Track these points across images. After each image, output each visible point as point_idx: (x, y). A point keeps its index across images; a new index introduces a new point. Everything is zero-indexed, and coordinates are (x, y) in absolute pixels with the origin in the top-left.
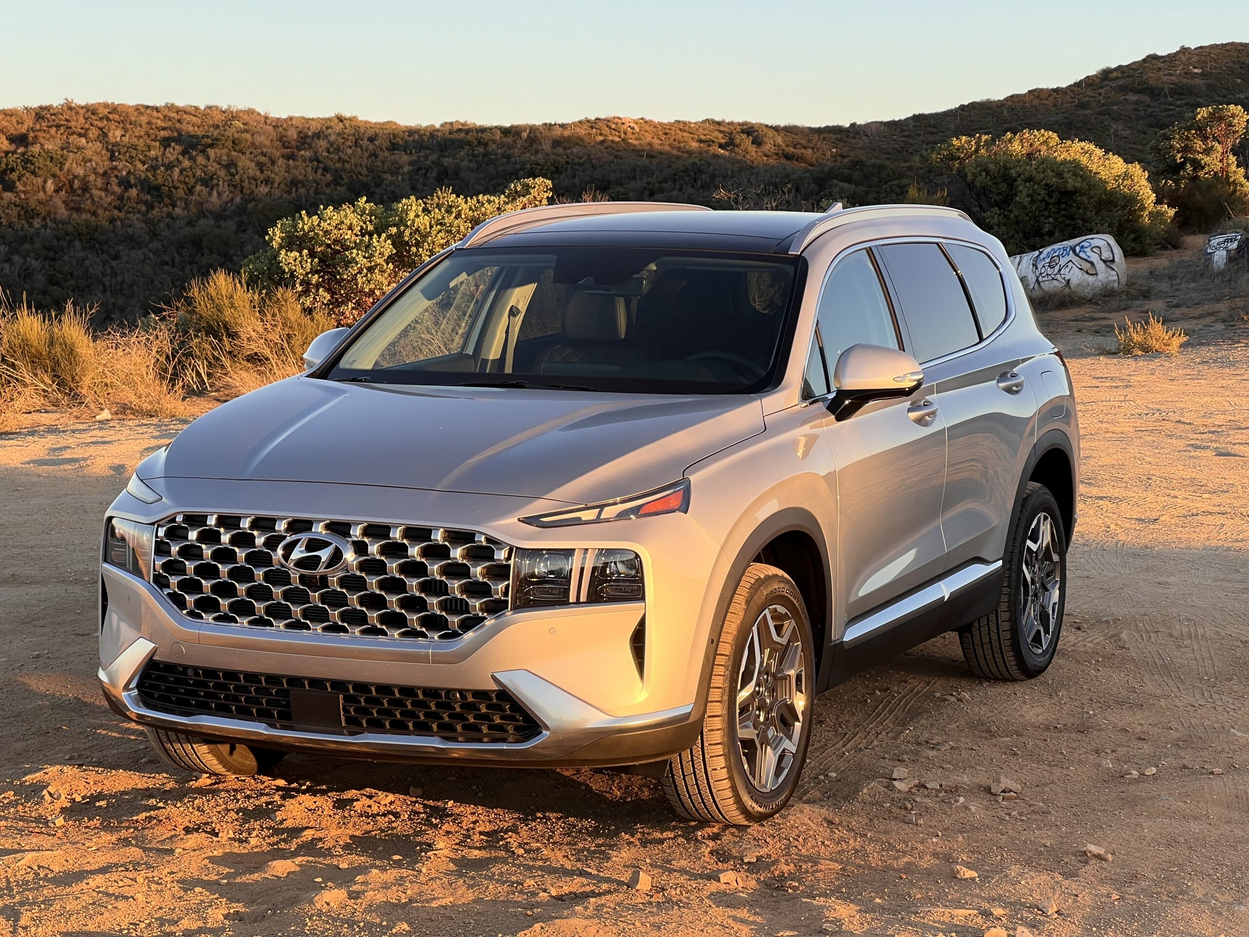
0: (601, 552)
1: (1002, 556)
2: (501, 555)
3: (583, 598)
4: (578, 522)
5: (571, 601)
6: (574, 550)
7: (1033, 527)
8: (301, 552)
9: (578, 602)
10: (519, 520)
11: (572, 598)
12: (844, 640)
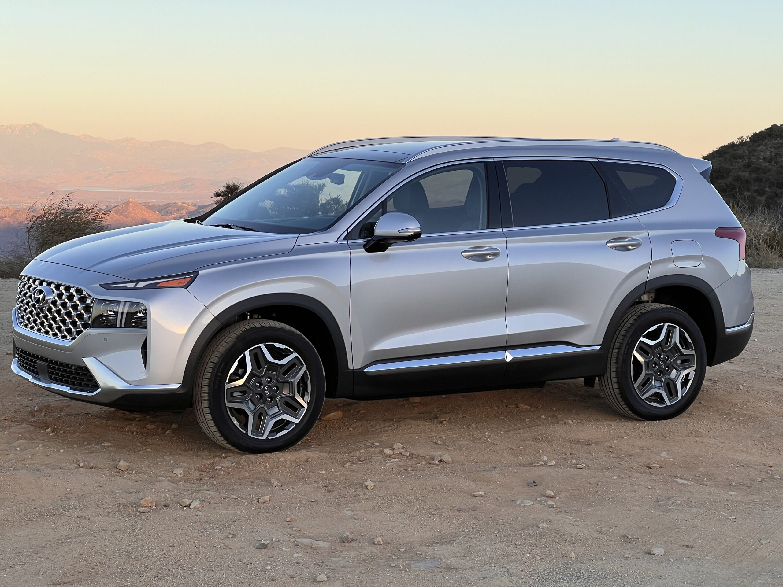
0: (133, 304)
1: (601, 343)
2: (88, 301)
3: (123, 325)
4: (126, 288)
5: (117, 326)
6: (121, 301)
7: (650, 330)
8: (37, 295)
9: (121, 327)
10: (101, 285)
11: (118, 326)
12: (364, 370)
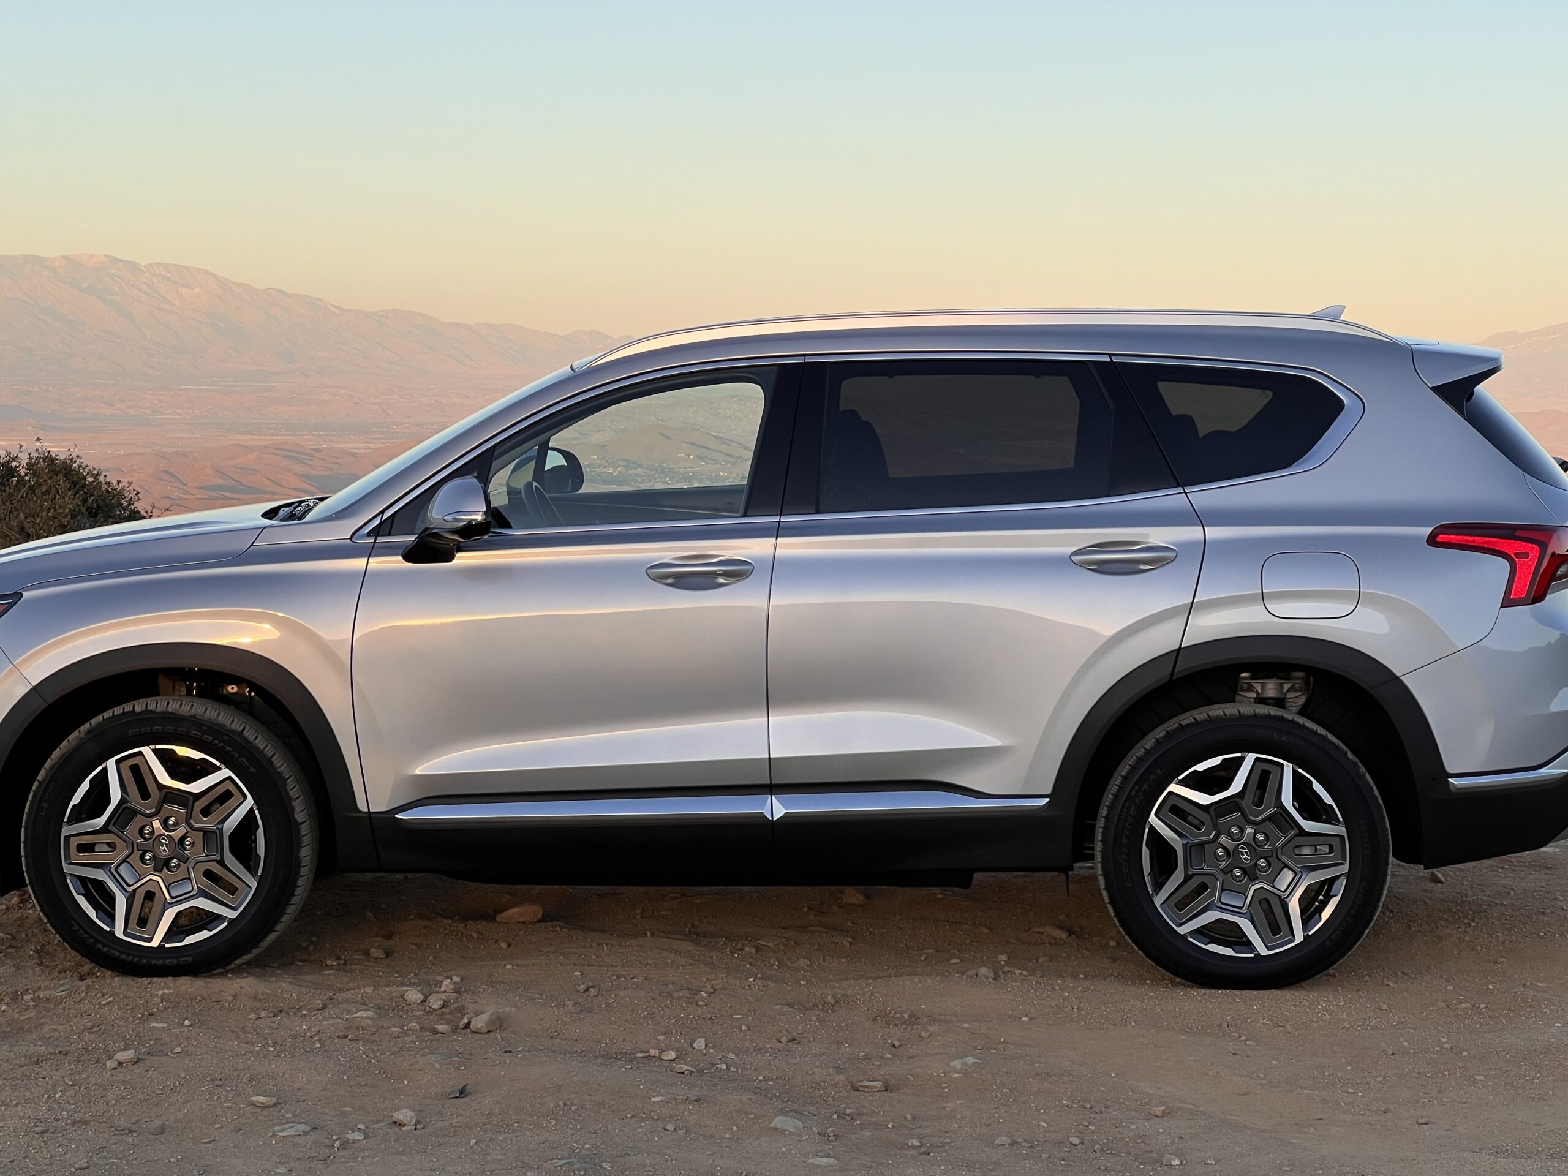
1: (1049, 791)
12: (396, 816)
